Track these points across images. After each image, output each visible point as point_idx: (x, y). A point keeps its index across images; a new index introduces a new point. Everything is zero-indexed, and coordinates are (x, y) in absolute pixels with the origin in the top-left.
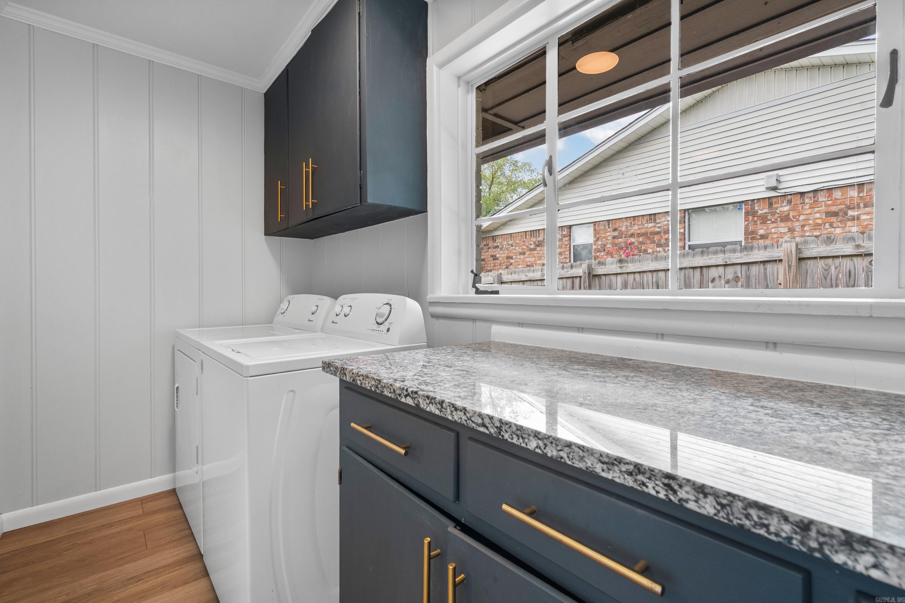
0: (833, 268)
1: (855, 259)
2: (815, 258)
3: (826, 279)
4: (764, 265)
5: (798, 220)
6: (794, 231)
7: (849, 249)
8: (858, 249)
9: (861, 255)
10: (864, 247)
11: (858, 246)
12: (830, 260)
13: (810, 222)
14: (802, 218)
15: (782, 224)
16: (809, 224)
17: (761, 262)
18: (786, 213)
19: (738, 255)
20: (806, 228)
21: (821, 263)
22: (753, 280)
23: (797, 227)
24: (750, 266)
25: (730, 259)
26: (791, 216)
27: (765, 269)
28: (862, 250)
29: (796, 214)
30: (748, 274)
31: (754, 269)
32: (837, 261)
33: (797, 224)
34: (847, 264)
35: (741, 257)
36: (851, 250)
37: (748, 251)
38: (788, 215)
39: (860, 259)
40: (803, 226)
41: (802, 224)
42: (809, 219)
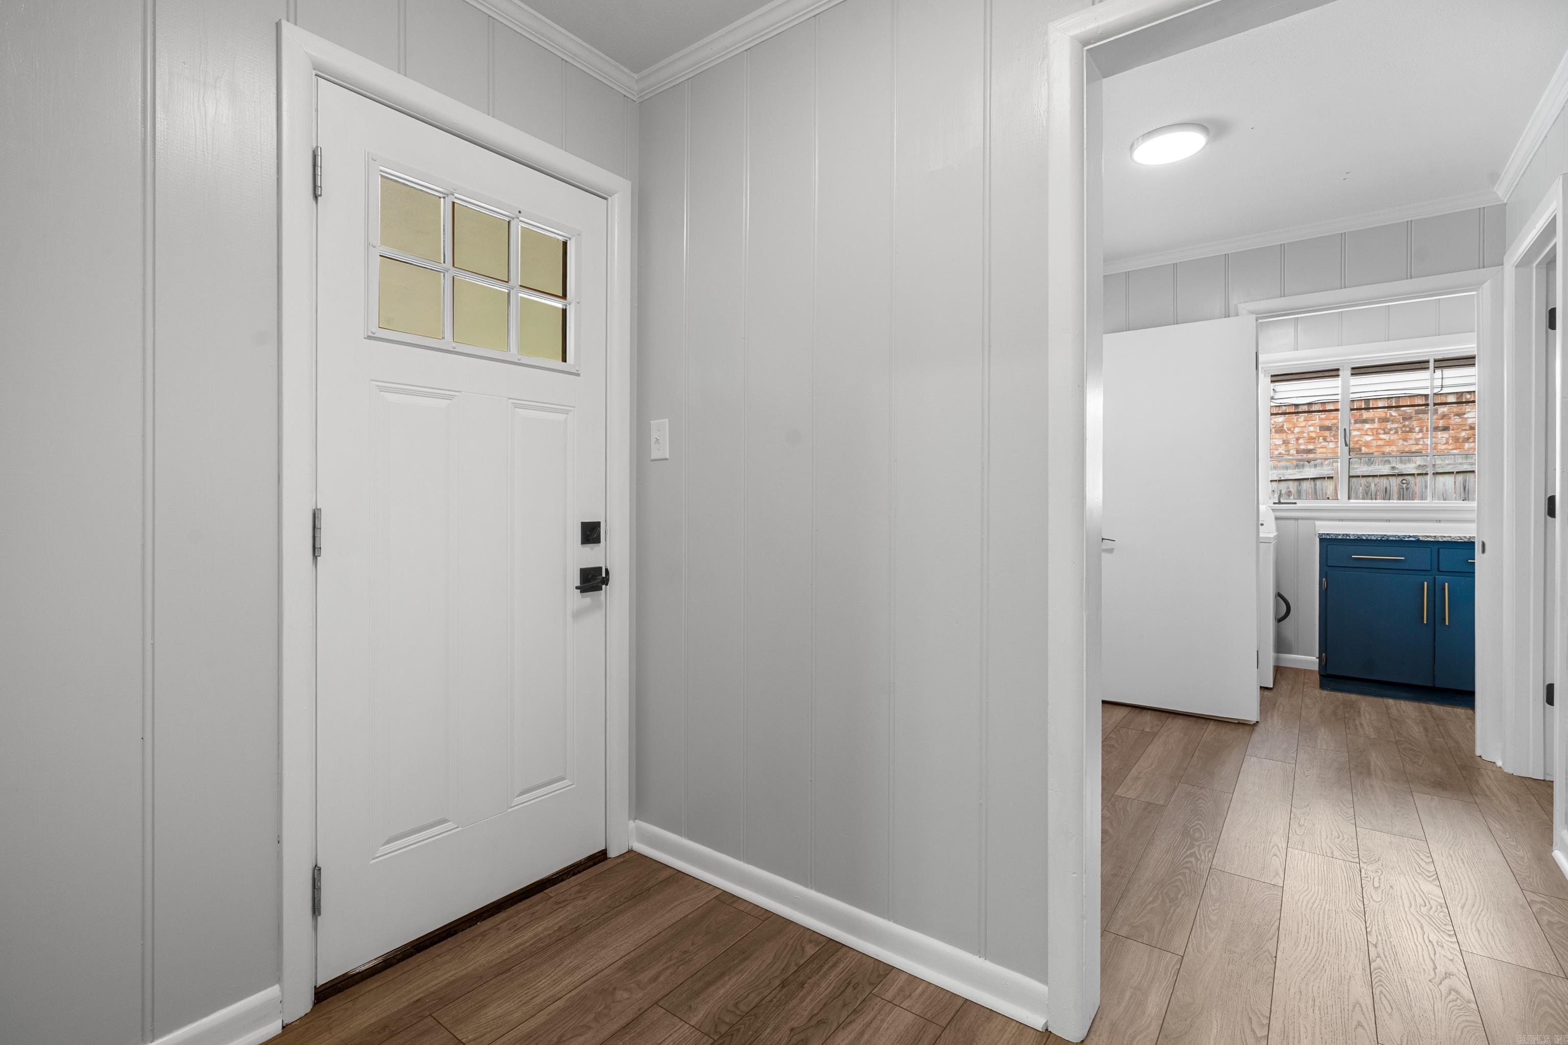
0: (1373, 485)
1: (1390, 478)
2: (1359, 476)
3: (1367, 494)
4: (1314, 481)
5: (1293, 432)
6: (1289, 443)
7: (1386, 470)
8: (1394, 470)
9: (1394, 475)
10: (1398, 468)
11: (1393, 468)
12: (1371, 478)
13: (1305, 435)
14: (1297, 430)
15: (1277, 436)
16: (1304, 437)
17: (1311, 479)
18: (1281, 425)
19: (1290, 471)
20: (1301, 441)
21: (1363, 481)
22: (1304, 495)
23: (1292, 440)
24: (1302, 482)
25: (1284, 475)
26: (1285, 428)
27: (1315, 485)
28: (1396, 471)
29: (1290, 426)
30: (1299, 489)
31: (1306, 485)
32: (1376, 480)
33: (1291, 437)
34: (1384, 482)
35: (1294, 474)
36: (1388, 471)
37: (1300, 469)
38: (1283, 426)
39: (1394, 478)
40: (1298, 439)
41: (1297, 436)
42: (1303, 432)
